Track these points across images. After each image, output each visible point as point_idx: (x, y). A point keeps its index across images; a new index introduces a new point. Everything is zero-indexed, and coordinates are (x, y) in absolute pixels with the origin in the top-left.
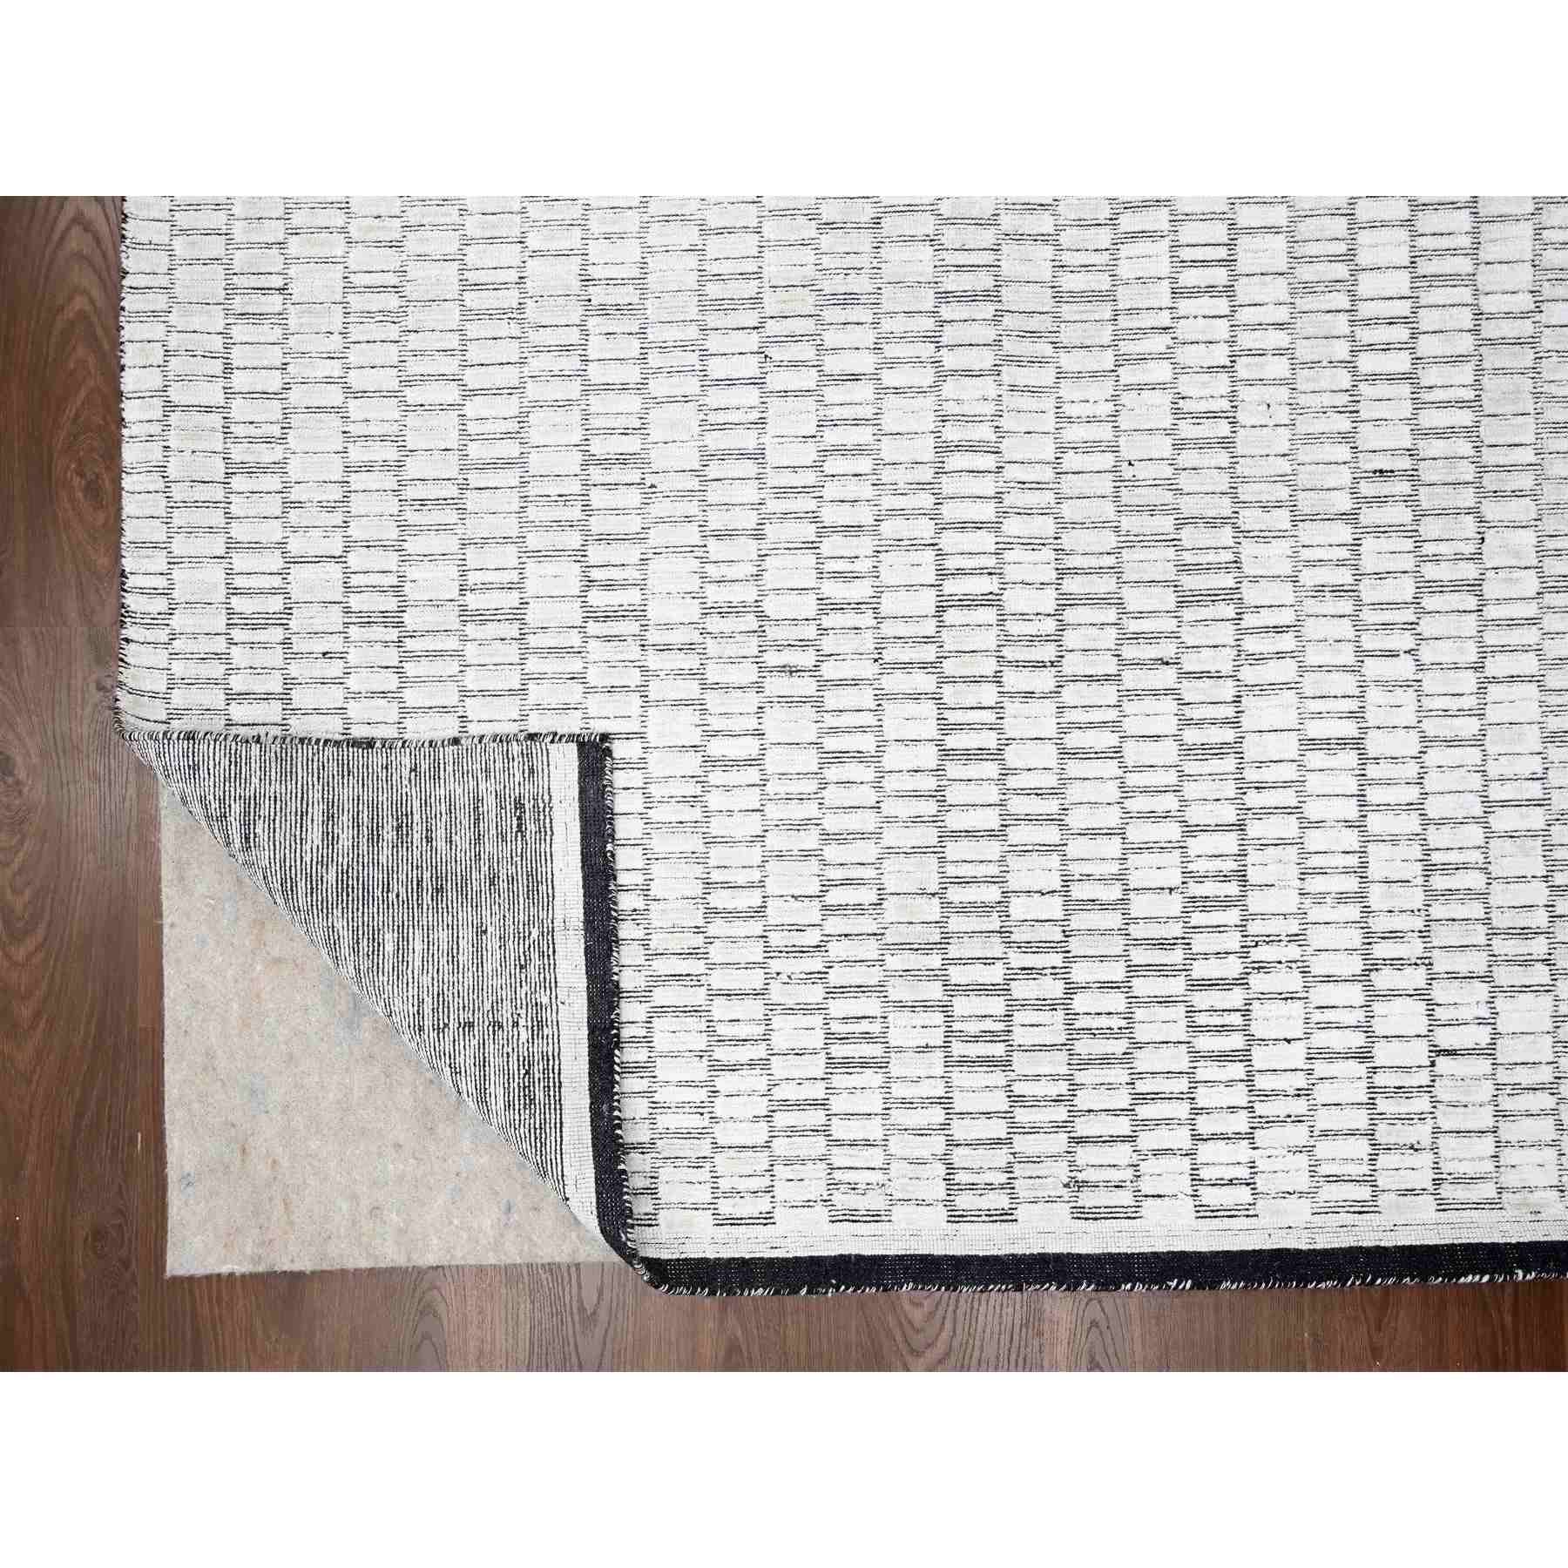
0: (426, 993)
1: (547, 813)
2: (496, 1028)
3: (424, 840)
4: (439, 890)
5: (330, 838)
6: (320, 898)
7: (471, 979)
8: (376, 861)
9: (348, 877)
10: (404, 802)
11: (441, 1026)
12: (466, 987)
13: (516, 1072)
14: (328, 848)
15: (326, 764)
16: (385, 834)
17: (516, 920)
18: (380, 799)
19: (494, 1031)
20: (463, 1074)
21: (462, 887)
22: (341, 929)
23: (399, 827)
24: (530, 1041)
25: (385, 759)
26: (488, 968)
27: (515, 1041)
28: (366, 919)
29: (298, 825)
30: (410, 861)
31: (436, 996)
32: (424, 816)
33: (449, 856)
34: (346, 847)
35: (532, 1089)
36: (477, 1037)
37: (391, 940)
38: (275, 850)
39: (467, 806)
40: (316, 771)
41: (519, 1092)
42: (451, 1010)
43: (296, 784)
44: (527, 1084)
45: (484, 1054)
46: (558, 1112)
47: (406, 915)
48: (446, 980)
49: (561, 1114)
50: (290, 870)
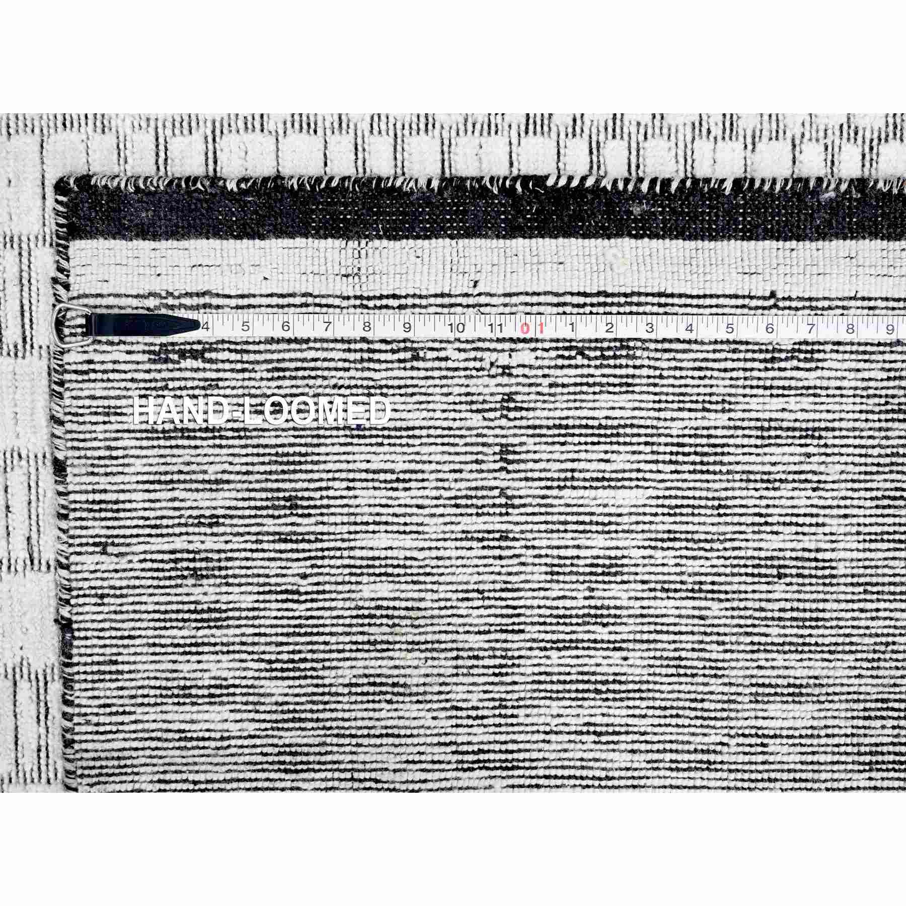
0: (453, 527)
1: (176, 302)
2: (512, 405)
3: (215, 530)
4: (292, 503)
5: (218, 692)
6: (309, 707)
7: (433, 449)
8: (251, 614)
9: (277, 661)
10: (155, 565)
11: (503, 501)
12: (446, 458)
13: (579, 371)
14: (234, 694)
15: (102, 702)
16: (206, 599)
17: (340, 365)
18: (151, 608)
19: (516, 409)
20: (575, 465)
21: (288, 463)
22: (355, 672)
23: (196, 574)
24: (533, 345)
25: (87, 600)
26: (416, 418)
27: (534, 372)
28: (340, 629)
29: (201, 744)
30: (249, 555)
31: (459, 511)
32: (177, 530)
33: (239, 486)
34: (232, 665)
35: (605, 345)
36: (524, 439)
37: (373, 587)
38: (239, 780)
39: (162, 452)
40: (114, 719)
41: (609, 366)
42: (480, 484)
43: (136, 749)
44: (598, 353)
45: (549, 428)
46: (643, 299)
47: (332, 562)
48: (435, 493)
49: (647, 295)
50: (266, 754)
